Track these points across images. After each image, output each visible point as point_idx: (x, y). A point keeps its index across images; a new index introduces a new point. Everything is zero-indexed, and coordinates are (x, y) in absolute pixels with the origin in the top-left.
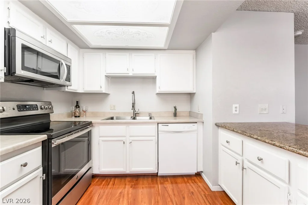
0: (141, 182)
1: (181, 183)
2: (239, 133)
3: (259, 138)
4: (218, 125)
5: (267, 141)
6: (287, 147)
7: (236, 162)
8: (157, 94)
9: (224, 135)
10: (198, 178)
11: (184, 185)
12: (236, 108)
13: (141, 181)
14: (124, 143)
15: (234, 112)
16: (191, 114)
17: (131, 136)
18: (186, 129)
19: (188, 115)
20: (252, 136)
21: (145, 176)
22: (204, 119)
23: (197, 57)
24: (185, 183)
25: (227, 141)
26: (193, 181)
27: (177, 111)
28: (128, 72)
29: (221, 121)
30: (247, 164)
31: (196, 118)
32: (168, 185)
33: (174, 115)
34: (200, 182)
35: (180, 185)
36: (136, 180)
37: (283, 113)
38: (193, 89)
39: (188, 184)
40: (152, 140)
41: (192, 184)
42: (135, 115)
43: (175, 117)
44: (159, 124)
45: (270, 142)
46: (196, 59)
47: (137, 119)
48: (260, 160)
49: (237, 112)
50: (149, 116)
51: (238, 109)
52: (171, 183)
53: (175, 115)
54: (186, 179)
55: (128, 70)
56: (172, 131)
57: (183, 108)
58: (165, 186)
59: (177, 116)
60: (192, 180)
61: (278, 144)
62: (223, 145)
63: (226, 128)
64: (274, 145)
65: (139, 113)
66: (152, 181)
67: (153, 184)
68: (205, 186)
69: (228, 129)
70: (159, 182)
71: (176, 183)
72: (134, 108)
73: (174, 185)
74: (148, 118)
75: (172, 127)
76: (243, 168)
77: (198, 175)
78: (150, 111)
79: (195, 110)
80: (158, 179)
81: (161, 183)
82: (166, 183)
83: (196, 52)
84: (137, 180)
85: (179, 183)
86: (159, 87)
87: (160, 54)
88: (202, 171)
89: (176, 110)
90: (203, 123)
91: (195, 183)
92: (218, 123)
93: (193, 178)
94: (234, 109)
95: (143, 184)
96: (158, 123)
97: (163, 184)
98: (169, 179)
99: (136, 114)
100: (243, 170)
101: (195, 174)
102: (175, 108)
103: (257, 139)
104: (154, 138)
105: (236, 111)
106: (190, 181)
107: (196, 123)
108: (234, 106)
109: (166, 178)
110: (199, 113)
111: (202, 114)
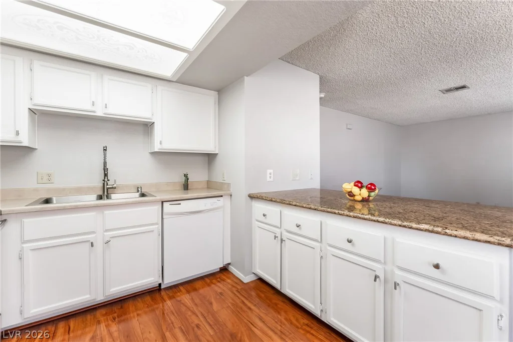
0: (131, 308)
1: (203, 288)
2: (278, 202)
3: (298, 204)
4: (252, 197)
5: (304, 206)
6: (320, 208)
7: (275, 236)
8: (154, 154)
9: (259, 207)
10: (225, 273)
11: (207, 289)
12: (270, 174)
13: (130, 305)
14: (92, 245)
15: (268, 179)
16: (210, 185)
17: (107, 231)
18: (209, 207)
19: (206, 186)
20: (291, 203)
21: (137, 297)
22: (232, 190)
23: (220, 102)
24: (209, 285)
25: (264, 214)
26: (219, 279)
27: (189, 181)
28: (93, 109)
29: (254, 191)
30: (286, 235)
31: (221, 190)
32: (182, 296)
33: (184, 188)
34: (229, 278)
35: (201, 291)
36: (119, 307)
37: (312, 179)
38: (215, 147)
39: (213, 286)
40: (153, 231)
41: (218, 284)
42: (107, 191)
43: (186, 191)
44: (164, 203)
45: (307, 206)
46: (218, 104)
47: (112, 198)
48: (298, 227)
49: (272, 180)
50: (138, 191)
51: (272, 176)
52: (187, 291)
53: (186, 187)
54: (208, 280)
55: (93, 105)
56: (187, 212)
57: (198, 176)
58: (179, 299)
59: (190, 189)
60: (216, 279)
61: (313, 207)
62: (257, 221)
63: (262, 199)
64: (310, 208)
65: (115, 188)
66: (153, 299)
67: (156, 304)
68: (235, 280)
69: (265, 200)
70: (165, 297)
71: (195, 290)
72: (107, 178)
73: (193, 294)
74: (137, 194)
75: (186, 206)
76: (282, 240)
77: (225, 270)
78: (139, 182)
79: (218, 178)
80: (163, 293)
81: (170, 298)
82: (179, 294)
83: (219, 94)
84: (122, 307)
85: (199, 288)
86: (161, 141)
87: (161, 88)
88: (230, 262)
89: (188, 179)
90: (231, 195)
91: (222, 282)
92: (252, 194)
93: (218, 276)
94: (268, 176)
95: (137, 310)
96: (162, 202)
97: (174, 297)
98: (181, 288)
99: (108, 189)
100: (281, 243)
101: (219, 270)
102: (186, 176)
103: (295, 205)
104: (157, 226)
105: (270, 177)
106: (214, 281)
107: (222, 196)
108: (269, 171)
109: (177, 288)
110: (225, 183)
111: (229, 184)
